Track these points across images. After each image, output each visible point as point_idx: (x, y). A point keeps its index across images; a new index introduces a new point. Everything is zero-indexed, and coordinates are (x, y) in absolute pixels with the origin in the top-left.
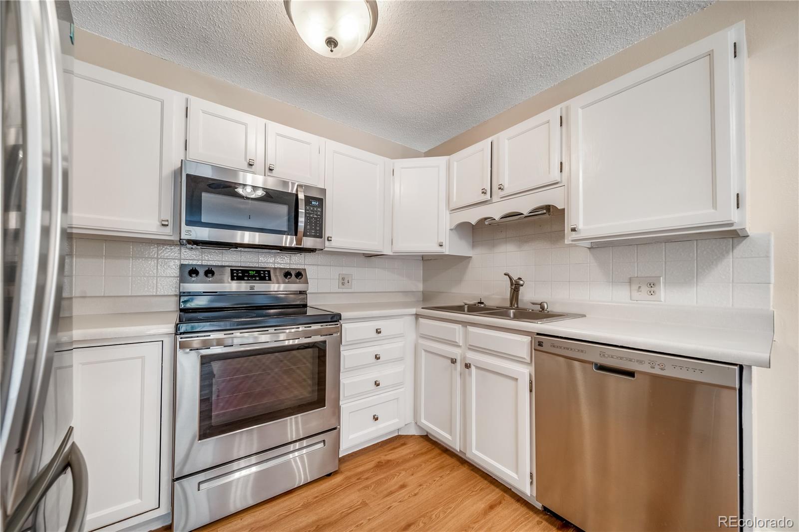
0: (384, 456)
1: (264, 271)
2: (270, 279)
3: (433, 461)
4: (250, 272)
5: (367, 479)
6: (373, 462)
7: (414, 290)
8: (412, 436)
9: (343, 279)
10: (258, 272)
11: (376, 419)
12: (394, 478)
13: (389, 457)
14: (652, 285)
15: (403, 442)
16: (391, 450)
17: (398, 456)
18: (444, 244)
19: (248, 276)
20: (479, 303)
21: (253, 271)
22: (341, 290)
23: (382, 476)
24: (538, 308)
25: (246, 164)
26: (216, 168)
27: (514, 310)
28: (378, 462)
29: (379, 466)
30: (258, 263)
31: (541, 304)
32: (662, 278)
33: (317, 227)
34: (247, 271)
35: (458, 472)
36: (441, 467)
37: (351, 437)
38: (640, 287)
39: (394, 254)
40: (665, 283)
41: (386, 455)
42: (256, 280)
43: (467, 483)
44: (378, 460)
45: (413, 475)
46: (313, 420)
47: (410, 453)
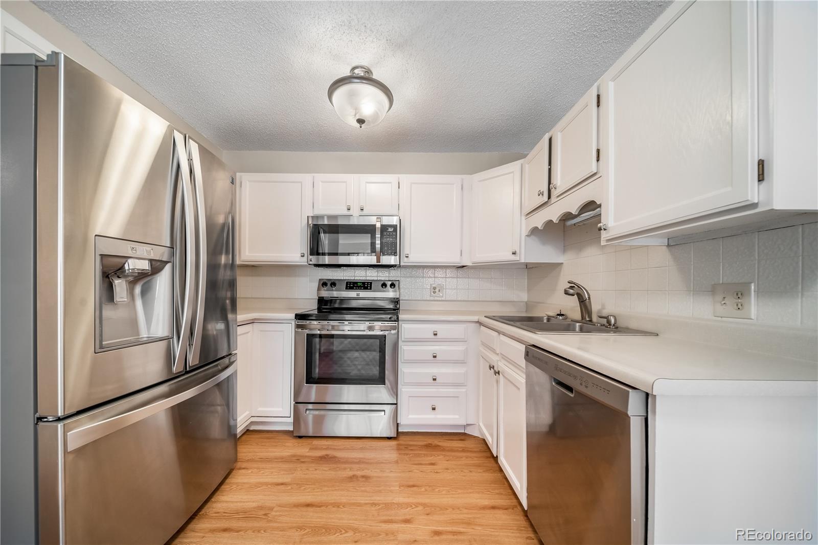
0: (436, 441)
1: (368, 283)
2: (371, 289)
3: (476, 459)
4: (359, 284)
5: (411, 450)
6: (425, 443)
7: (515, 300)
8: (475, 437)
9: (435, 288)
10: (364, 283)
11: (434, 409)
12: (431, 457)
13: (440, 444)
14: (740, 296)
15: (463, 438)
16: (446, 440)
17: (448, 445)
18: (518, 252)
19: (356, 287)
20: (558, 315)
21: (360, 282)
22: (432, 298)
23: (423, 453)
24: (604, 321)
25: (346, 209)
26: (330, 217)
27: (580, 324)
28: (429, 444)
29: (428, 446)
30: (366, 276)
31: (607, 318)
32: (753, 285)
33: (391, 247)
34: (356, 283)
35: (490, 474)
36: (479, 466)
37: (410, 416)
38: (724, 298)
39: (474, 265)
40: (758, 292)
41: (440, 442)
42: (361, 289)
43: (490, 484)
44: (430, 442)
45: (447, 461)
46: (379, 393)
47: (461, 447)
